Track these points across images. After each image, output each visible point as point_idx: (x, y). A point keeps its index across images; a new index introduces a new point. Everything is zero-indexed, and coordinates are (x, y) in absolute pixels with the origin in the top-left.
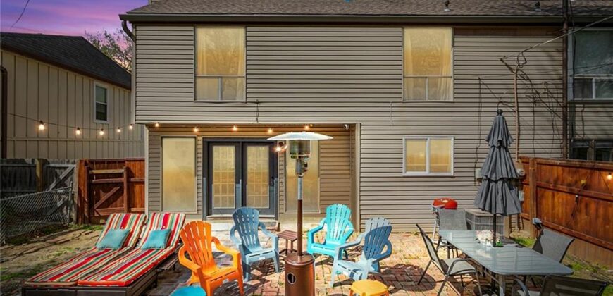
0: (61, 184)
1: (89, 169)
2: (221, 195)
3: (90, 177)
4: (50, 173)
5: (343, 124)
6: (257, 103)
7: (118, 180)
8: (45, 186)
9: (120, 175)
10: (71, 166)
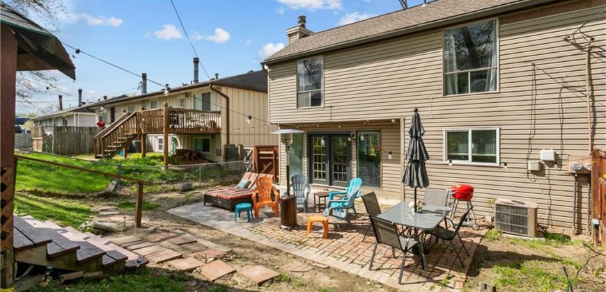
0: (248, 159)
1: (258, 151)
2: (318, 171)
3: (259, 155)
4: (244, 152)
5: (391, 120)
6: (331, 107)
7: (271, 158)
8: (242, 159)
9: (271, 155)
10: (252, 149)
